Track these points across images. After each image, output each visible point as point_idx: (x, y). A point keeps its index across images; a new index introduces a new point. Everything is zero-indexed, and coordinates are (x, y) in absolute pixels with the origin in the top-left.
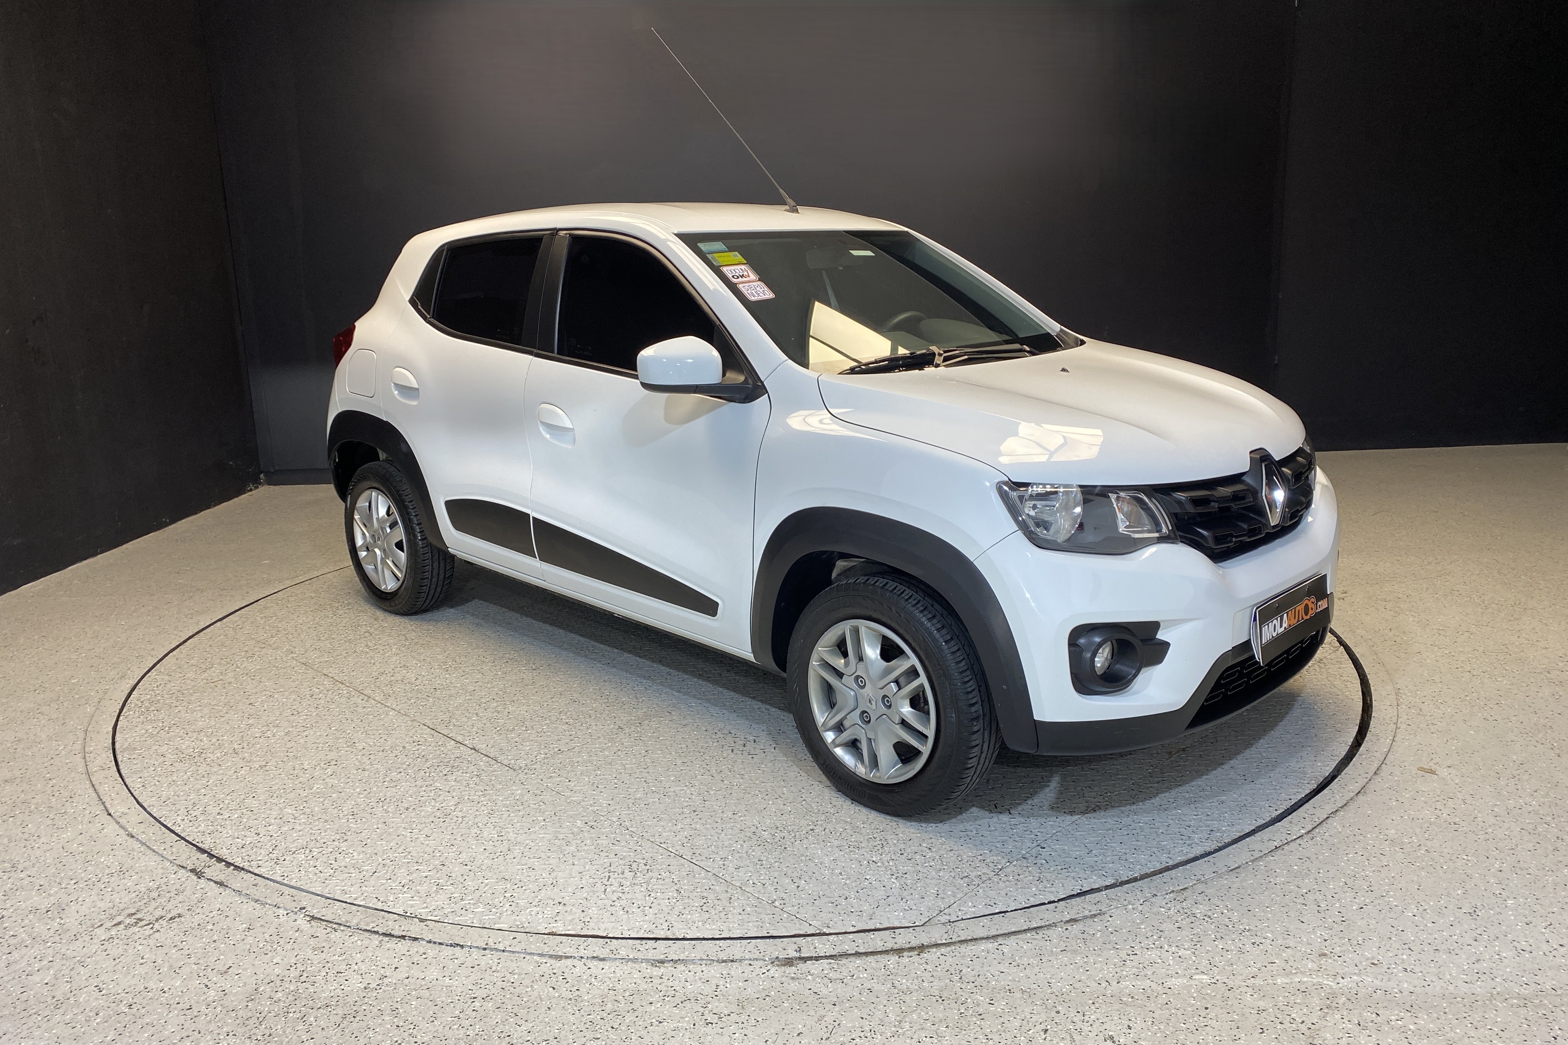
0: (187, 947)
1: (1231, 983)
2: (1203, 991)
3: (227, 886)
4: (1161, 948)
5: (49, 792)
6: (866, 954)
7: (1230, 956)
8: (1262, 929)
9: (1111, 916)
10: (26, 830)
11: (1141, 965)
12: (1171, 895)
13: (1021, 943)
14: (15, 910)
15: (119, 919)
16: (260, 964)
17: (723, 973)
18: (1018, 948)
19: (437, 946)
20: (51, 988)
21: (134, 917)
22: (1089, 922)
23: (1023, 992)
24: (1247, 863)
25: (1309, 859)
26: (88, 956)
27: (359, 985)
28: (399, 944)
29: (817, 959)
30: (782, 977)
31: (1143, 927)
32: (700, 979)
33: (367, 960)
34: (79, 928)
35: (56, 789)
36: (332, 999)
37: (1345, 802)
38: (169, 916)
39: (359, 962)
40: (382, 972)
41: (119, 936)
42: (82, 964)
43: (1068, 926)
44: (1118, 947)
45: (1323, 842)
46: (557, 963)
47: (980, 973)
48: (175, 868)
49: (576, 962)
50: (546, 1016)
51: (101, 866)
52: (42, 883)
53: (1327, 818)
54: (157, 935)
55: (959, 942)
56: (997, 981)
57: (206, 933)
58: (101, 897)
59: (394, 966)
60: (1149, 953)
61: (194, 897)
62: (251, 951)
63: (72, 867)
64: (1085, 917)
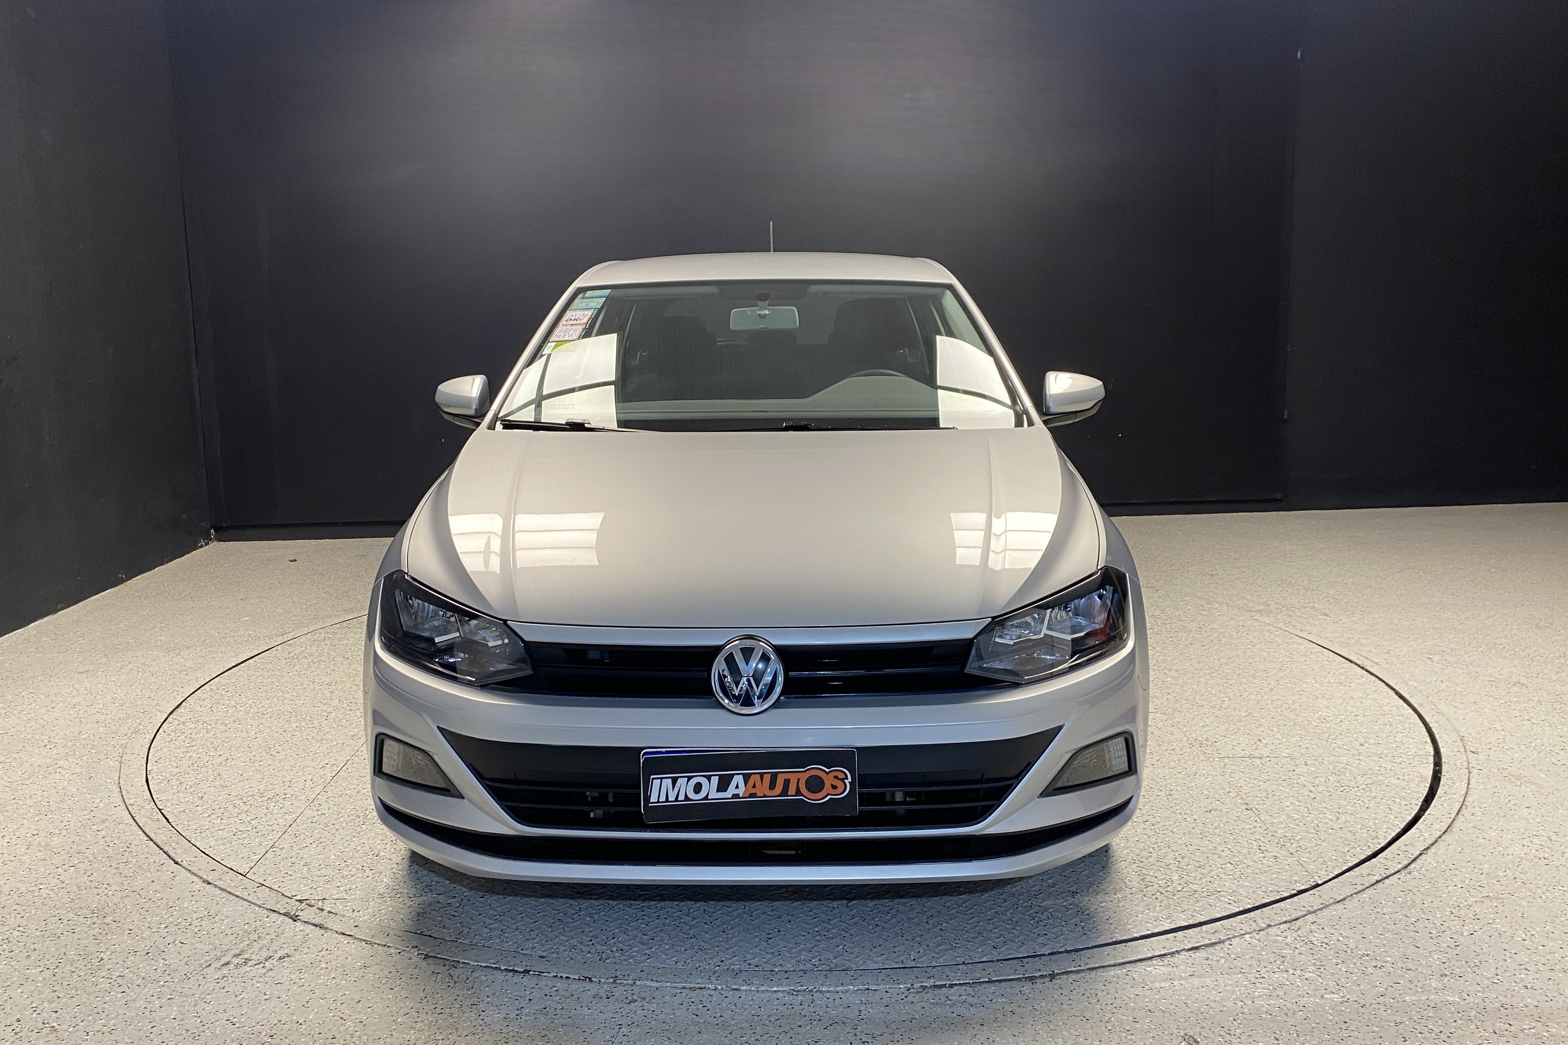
0: (307, 984)
1: (1362, 1002)
2: (1337, 1008)
3: (327, 928)
4: (1287, 971)
5: (102, 842)
6: (1000, 981)
7: (1355, 978)
8: (1380, 954)
9: (1231, 945)
10: (90, 879)
11: (1271, 988)
12: (1285, 925)
13: (1147, 969)
14: (113, 952)
15: (224, 960)
16: (389, 998)
17: (863, 999)
18: (1147, 973)
19: (565, 981)
20: (181, 1023)
21: (240, 957)
22: (1210, 949)
23: (1163, 1012)
24: (1352, 895)
25: (1411, 891)
26: (208, 992)
27: (498, 1015)
28: (525, 978)
29: (951, 986)
30: (922, 1002)
31: (1264, 953)
32: (841, 1005)
33: (497, 993)
34: (187, 969)
35: (108, 839)
36: (475, 1028)
37: (1433, 840)
38: (277, 956)
39: (490, 994)
40: (517, 1003)
41: (232, 974)
42: (204, 1000)
43: (1189, 952)
44: (1243, 971)
45: (1422, 877)
46: (693, 994)
47: (1116, 995)
48: (265, 911)
49: (712, 993)
50: (699, 1039)
51: (187, 911)
52: (131, 928)
53: (1421, 854)
54: (270, 973)
55: (1088, 969)
56: (1134, 1003)
57: (323, 971)
58: (197, 939)
59: (527, 999)
60: (1276, 976)
61: (295, 939)
62: (376, 986)
63: (156, 913)
64: (1207, 946)
